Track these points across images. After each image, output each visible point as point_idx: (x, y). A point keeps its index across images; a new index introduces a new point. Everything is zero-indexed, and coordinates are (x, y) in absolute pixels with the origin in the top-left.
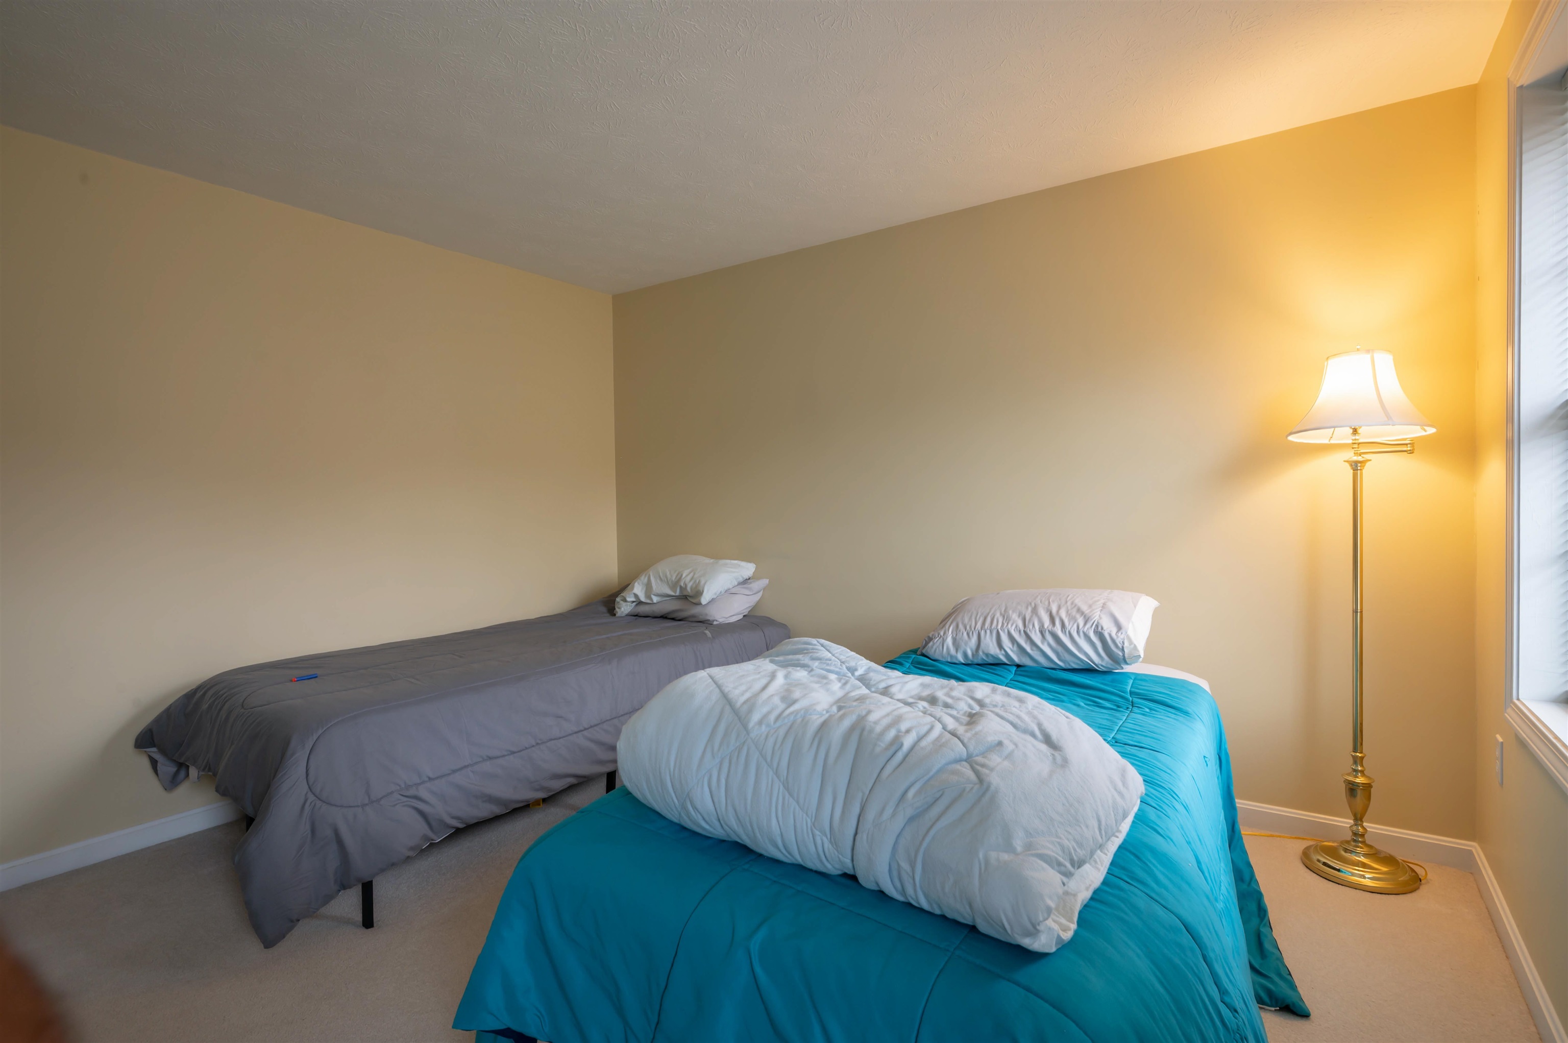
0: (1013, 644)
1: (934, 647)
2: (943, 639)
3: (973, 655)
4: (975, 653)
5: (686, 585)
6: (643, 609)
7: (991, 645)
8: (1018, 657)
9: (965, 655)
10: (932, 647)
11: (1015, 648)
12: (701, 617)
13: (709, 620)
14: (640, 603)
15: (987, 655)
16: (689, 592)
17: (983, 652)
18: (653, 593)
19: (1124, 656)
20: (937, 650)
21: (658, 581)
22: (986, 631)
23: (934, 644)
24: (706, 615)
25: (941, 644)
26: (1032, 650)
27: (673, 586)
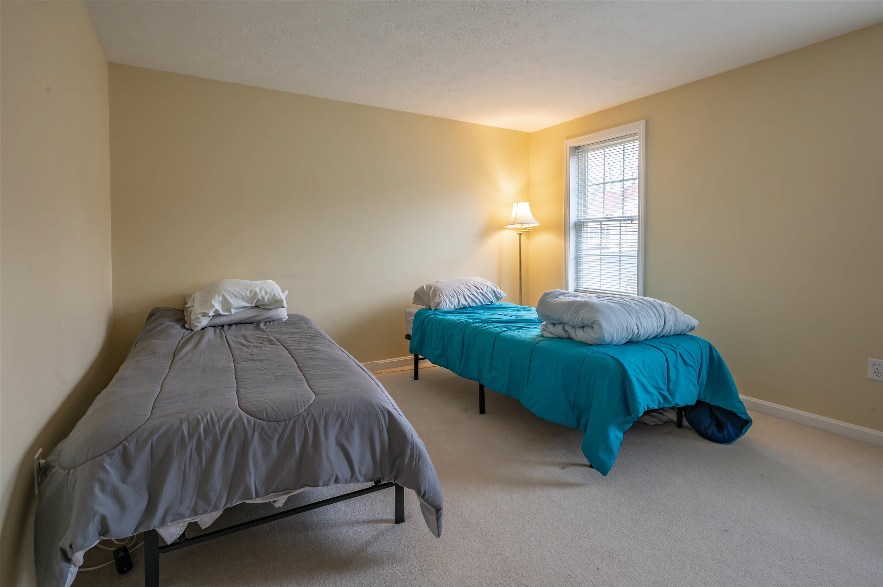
0: (470, 299)
1: (443, 305)
2: (445, 301)
3: (457, 306)
4: (458, 305)
5: (263, 298)
6: (219, 321)
7: (463, 301)
8: (472, 303)
9: (455, 306)
10: (442, 306)
11: (471, 300)
12: (275, 317)
13: (281, 318)
14: (217, 315)
15: (462, 305)
16: (266, 302)
17: (461, 304)
18: (233, 307)
19: (501, 297)
20: (445, 307)
21: (234, 298)
22: (459, 296)
23: (442, 304)
24: (279, 315)
25: (445, 303)
26: (476, 300)
27: (250, 300)
